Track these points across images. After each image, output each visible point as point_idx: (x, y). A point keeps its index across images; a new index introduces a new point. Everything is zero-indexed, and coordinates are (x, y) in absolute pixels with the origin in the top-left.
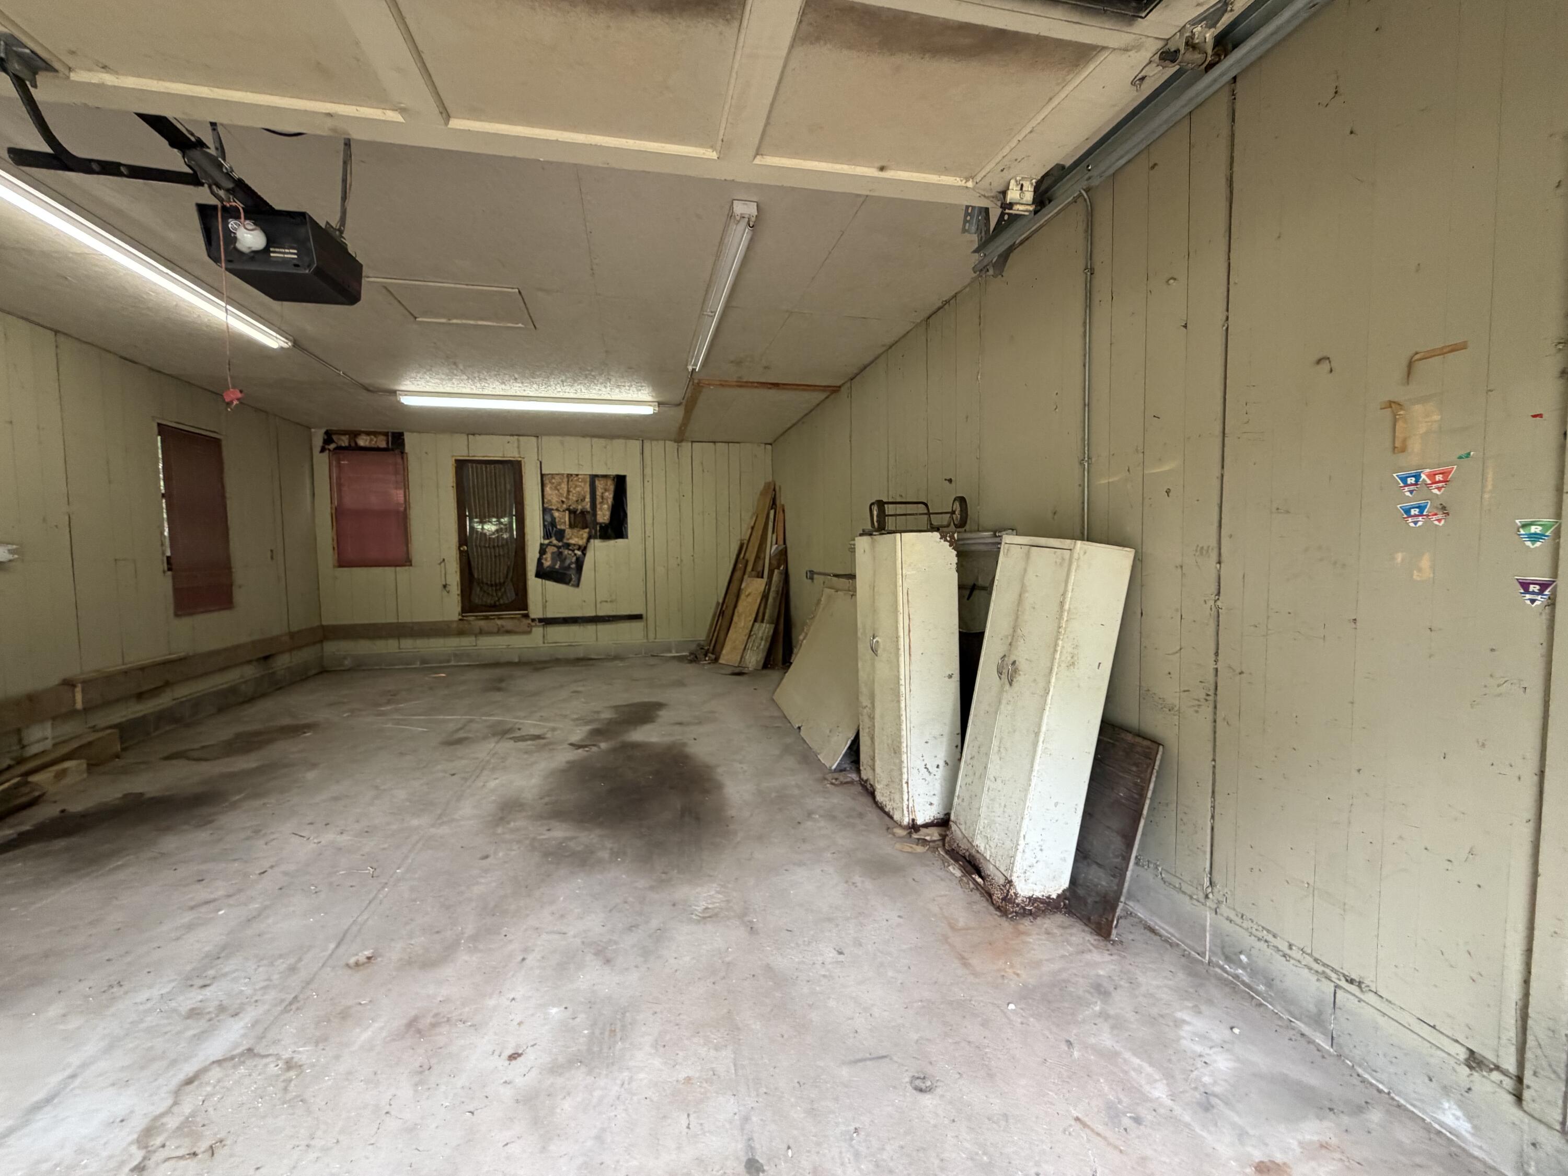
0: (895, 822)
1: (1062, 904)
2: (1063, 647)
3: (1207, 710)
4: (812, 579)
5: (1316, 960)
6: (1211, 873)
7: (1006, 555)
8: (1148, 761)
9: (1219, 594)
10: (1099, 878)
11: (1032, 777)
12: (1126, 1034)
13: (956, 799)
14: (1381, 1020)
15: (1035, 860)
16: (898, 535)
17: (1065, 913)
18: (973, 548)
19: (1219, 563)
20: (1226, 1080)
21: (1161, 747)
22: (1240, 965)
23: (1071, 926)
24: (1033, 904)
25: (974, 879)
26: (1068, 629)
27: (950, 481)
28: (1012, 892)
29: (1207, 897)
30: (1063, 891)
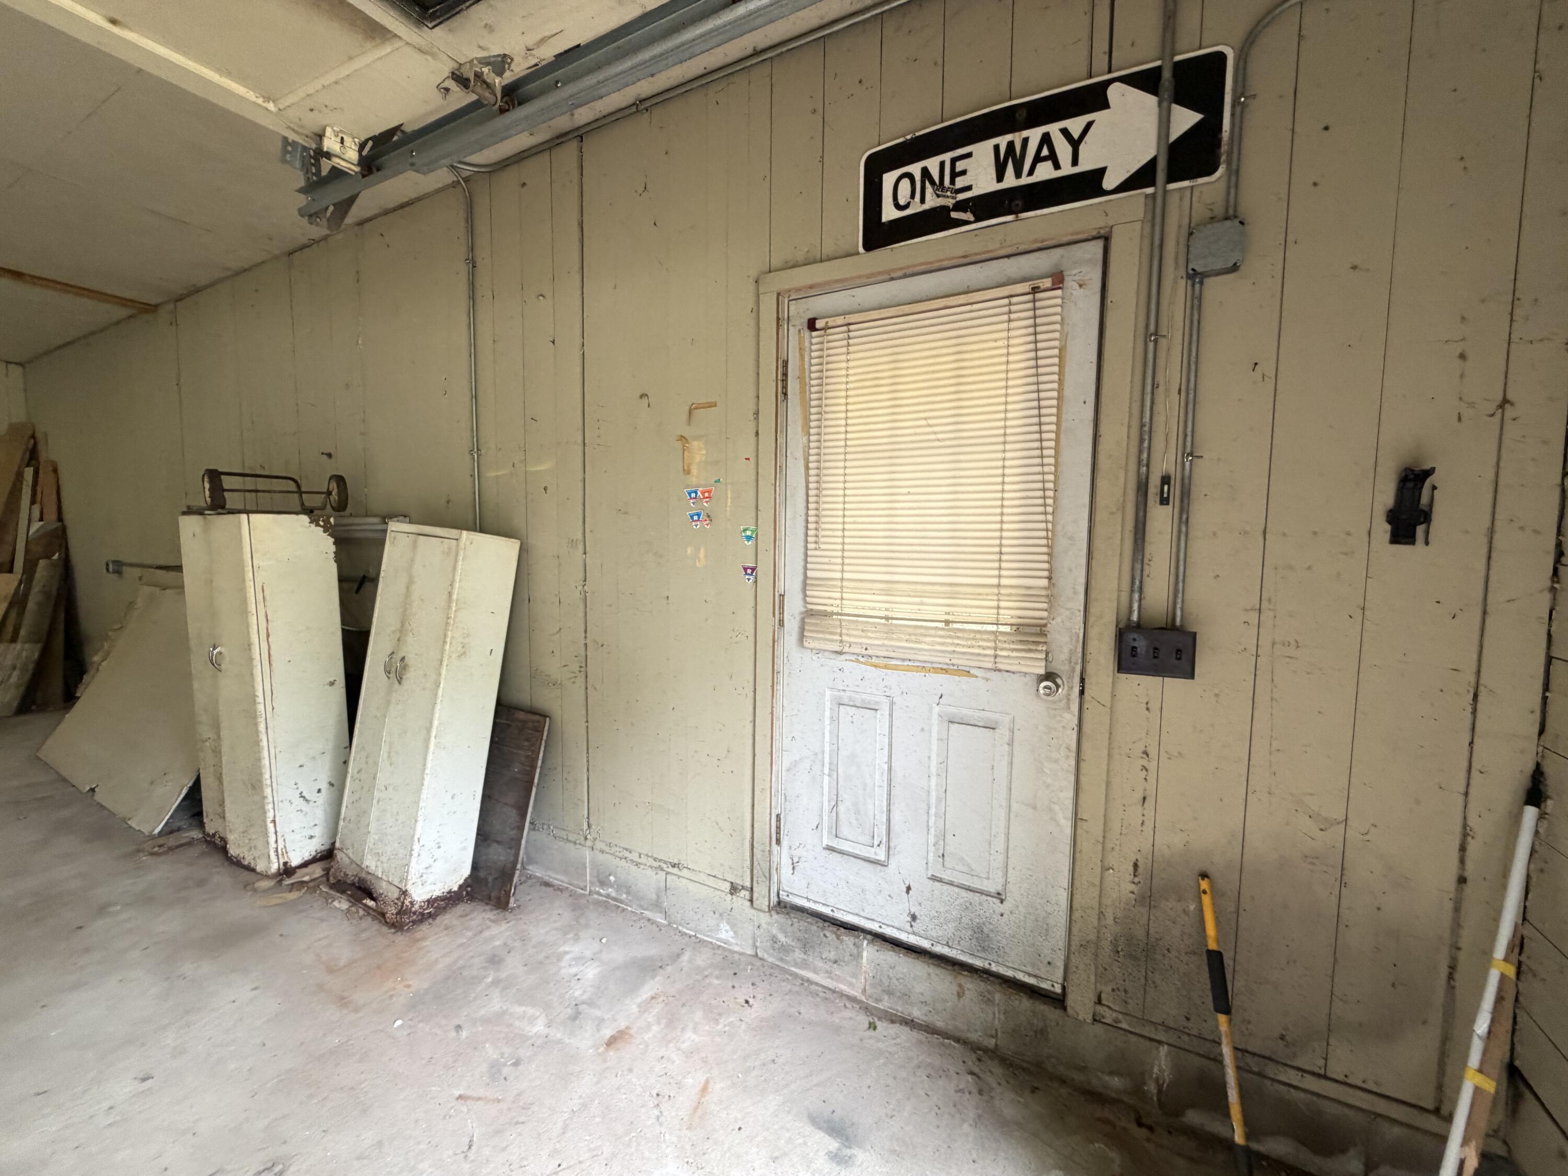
0: (258, 873)
1: (465, 893)
2: (453, 637)
3: (581, 680)
4: (118, 572)
5: (655, 859)
6: (588, 818)
7: (392, 543)
8: (538, 734)
9: (585, 580)
10: (498, 854)
11: (425, 776)
12: (514, 990)
13: (341, 823)
14: (691, 886)
15: (433, 860)
16: (244, 517)
17: (467, 900)
18: (359, 535)
19: (585, 553)
20: (592, 986)
21: (548, 719)
22: (610, 885)
23: (472, 911)
24: (432, 906)
25: (366, 905)
26: (457, 620)
27: (329, 455)
28: (407, 903)
29: (586, 838)
30: (465, 880)
